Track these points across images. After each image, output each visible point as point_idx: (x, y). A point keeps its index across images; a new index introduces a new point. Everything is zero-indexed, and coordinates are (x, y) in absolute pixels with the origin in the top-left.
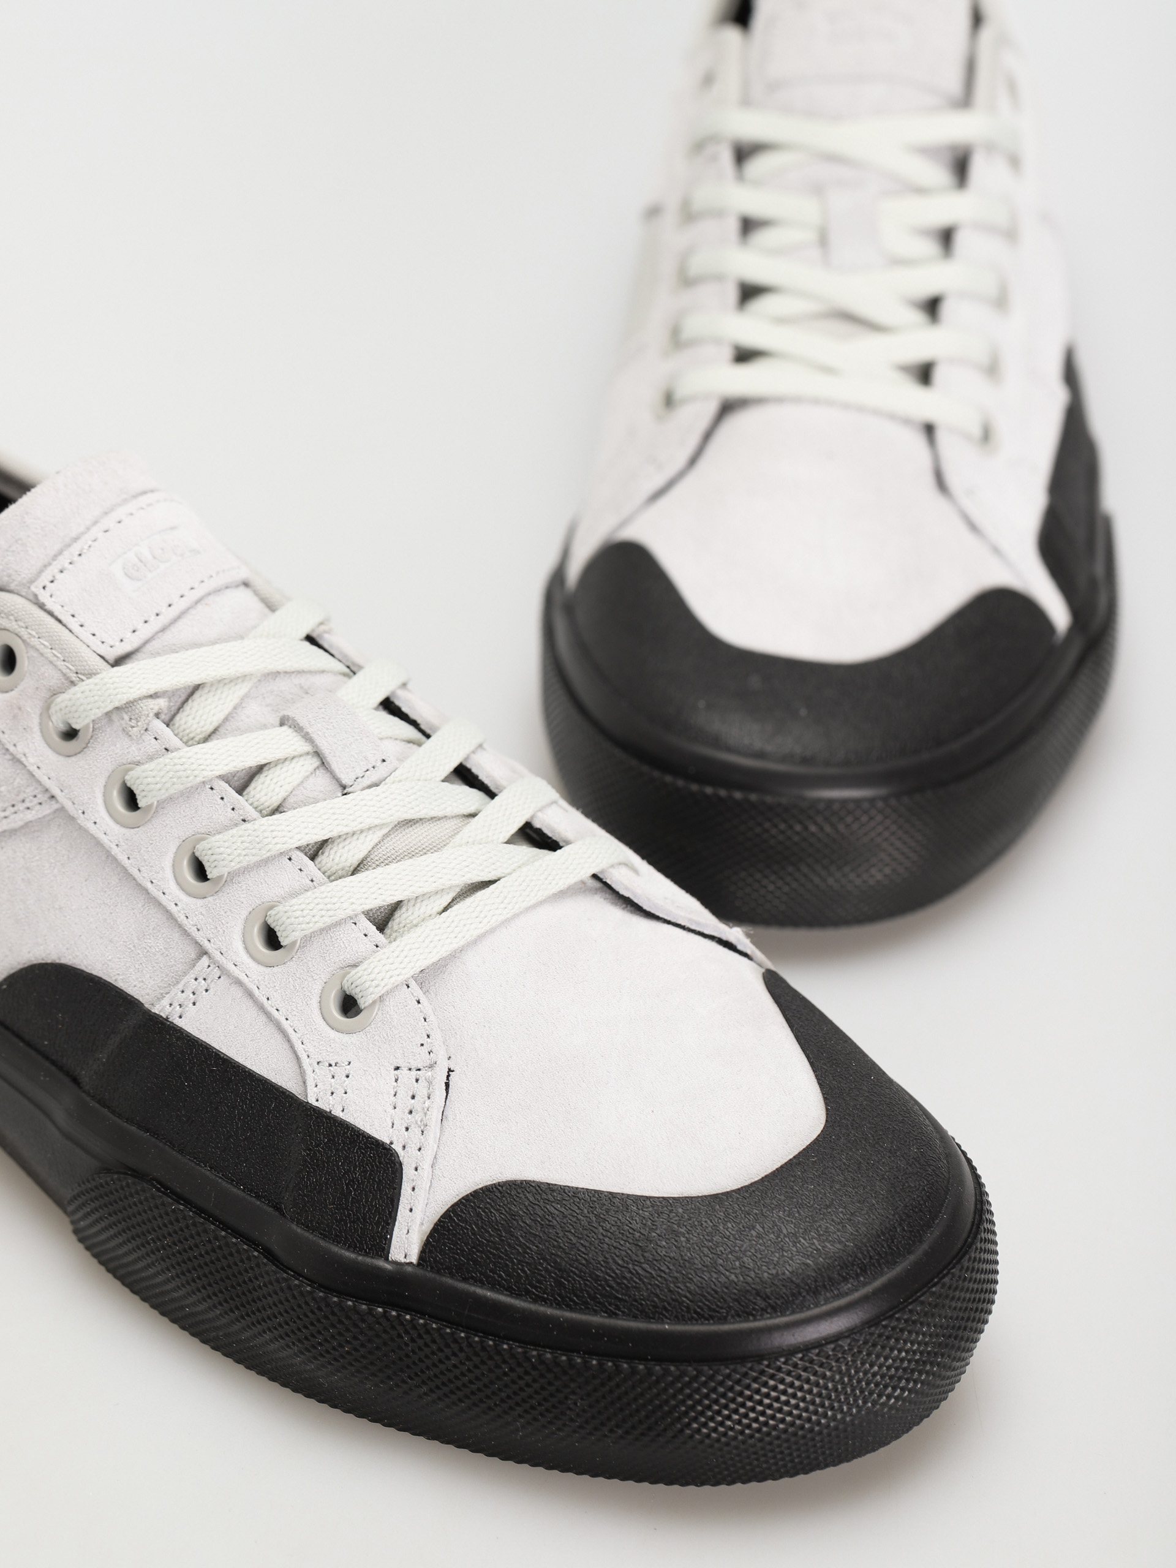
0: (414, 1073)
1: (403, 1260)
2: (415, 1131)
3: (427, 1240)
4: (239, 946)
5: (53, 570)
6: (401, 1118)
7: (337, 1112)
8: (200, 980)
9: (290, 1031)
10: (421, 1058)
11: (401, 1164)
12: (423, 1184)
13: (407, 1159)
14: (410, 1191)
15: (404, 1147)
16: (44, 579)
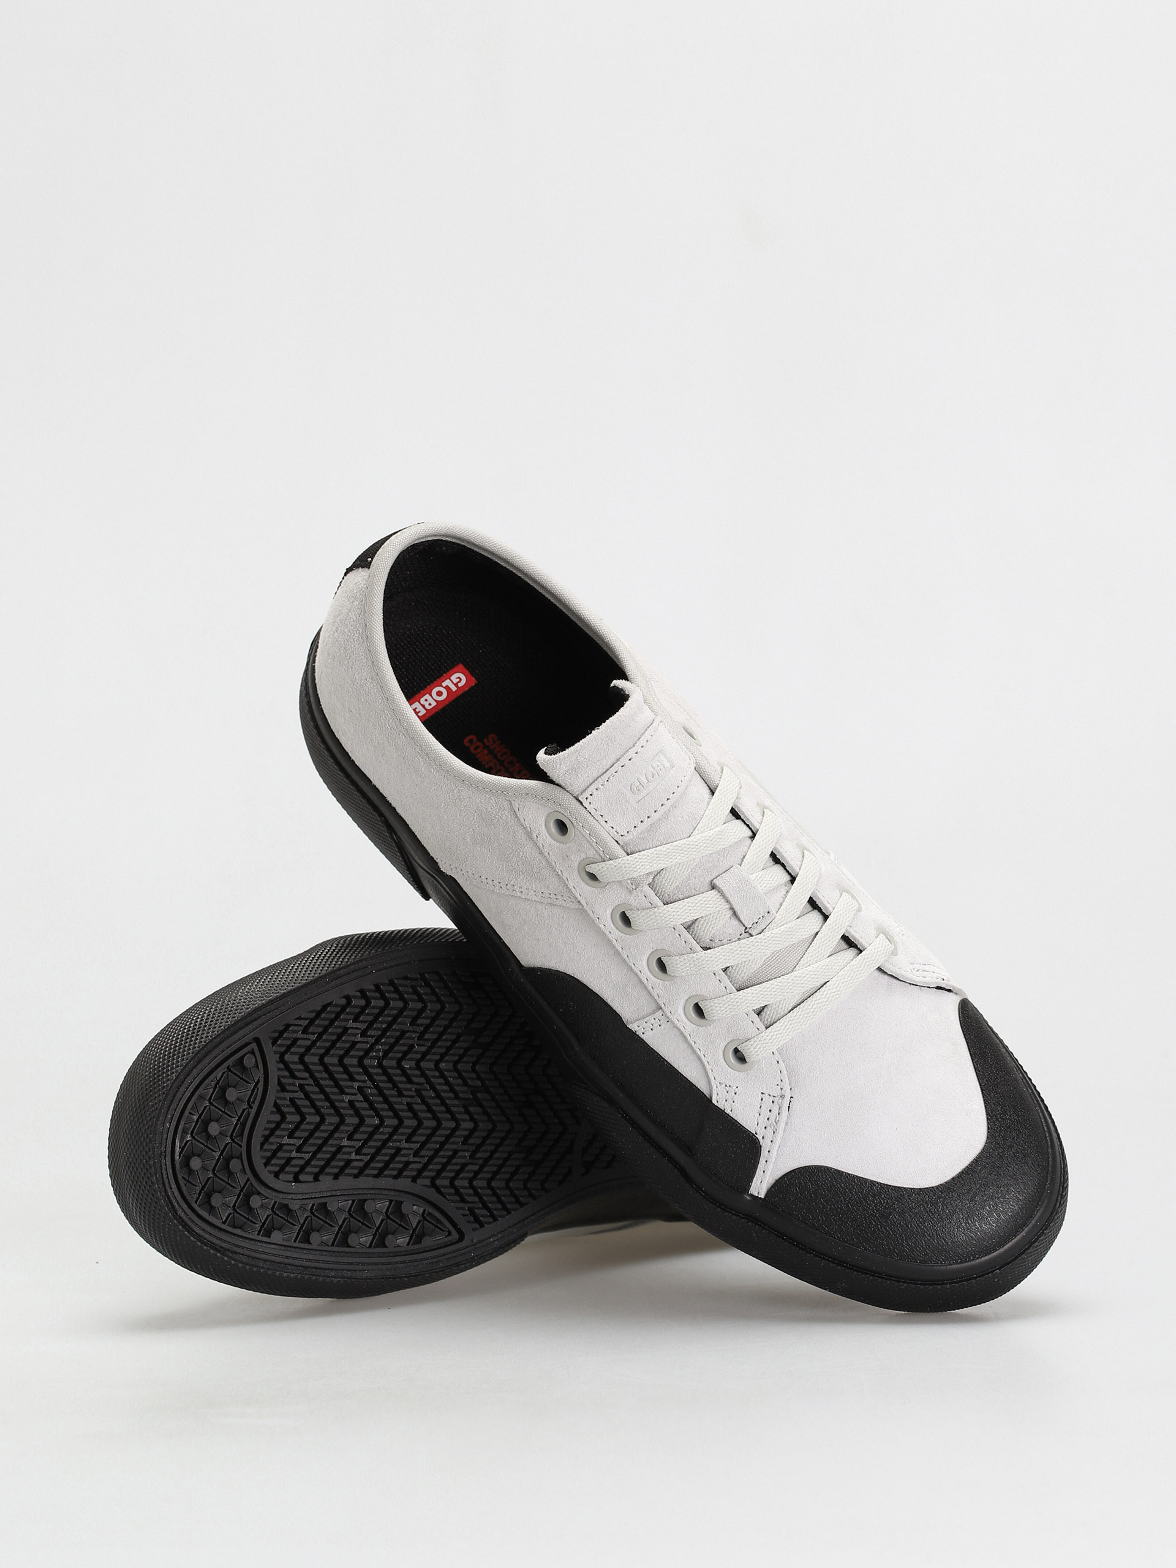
0: (772, 1099)
1: (756, 1195)
2: (770, 1131)
3: (771, 1188)
4: (681, 1011)
5: (592, 789)
6: (763, 1120)
7: (728, 1111)
8: (657, 1020)
9: (706, 1063)
10: (777, 1092)
11: (761, 1147)
12: (772, 1160)
13: (765, 1145)
14: (764, 1162)
15: (763, 1138)
16: (587, 794)
